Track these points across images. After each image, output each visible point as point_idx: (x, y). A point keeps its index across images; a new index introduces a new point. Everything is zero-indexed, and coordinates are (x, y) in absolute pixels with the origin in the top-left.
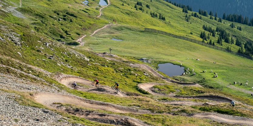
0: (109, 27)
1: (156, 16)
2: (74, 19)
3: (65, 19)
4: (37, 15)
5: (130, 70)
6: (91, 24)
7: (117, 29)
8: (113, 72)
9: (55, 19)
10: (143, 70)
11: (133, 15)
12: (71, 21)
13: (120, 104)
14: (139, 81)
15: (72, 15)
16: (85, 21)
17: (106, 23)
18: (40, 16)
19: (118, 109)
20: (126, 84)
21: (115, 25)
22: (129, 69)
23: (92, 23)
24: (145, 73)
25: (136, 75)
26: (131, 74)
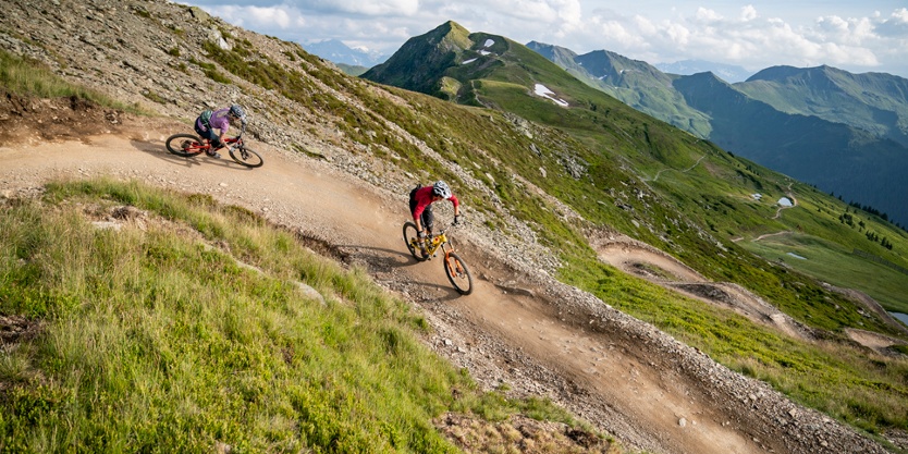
0: (788, 235)
1: (876, 239)
2: (731, 211)
3: (715, 209)
4: (674, 194)
5: (820, 293)
6: (756, 224)
7: (801, 241)
8: (776, 284)
9: (700, 205)
10: (857, 302)
11: (833, 229)
12: (725, 213)
13: (775, 372)
14: (845, 321)
15: (730, 206)
16: (747, 218)
17: (784, 229)
18: (678, 196)
19: (732, 416)
20: (806, 316)
21: (798, 234)
22: (819, 291)
23: (760, 222)
24: (860, 309)
25: (837, 307)
26: (822, 302)
